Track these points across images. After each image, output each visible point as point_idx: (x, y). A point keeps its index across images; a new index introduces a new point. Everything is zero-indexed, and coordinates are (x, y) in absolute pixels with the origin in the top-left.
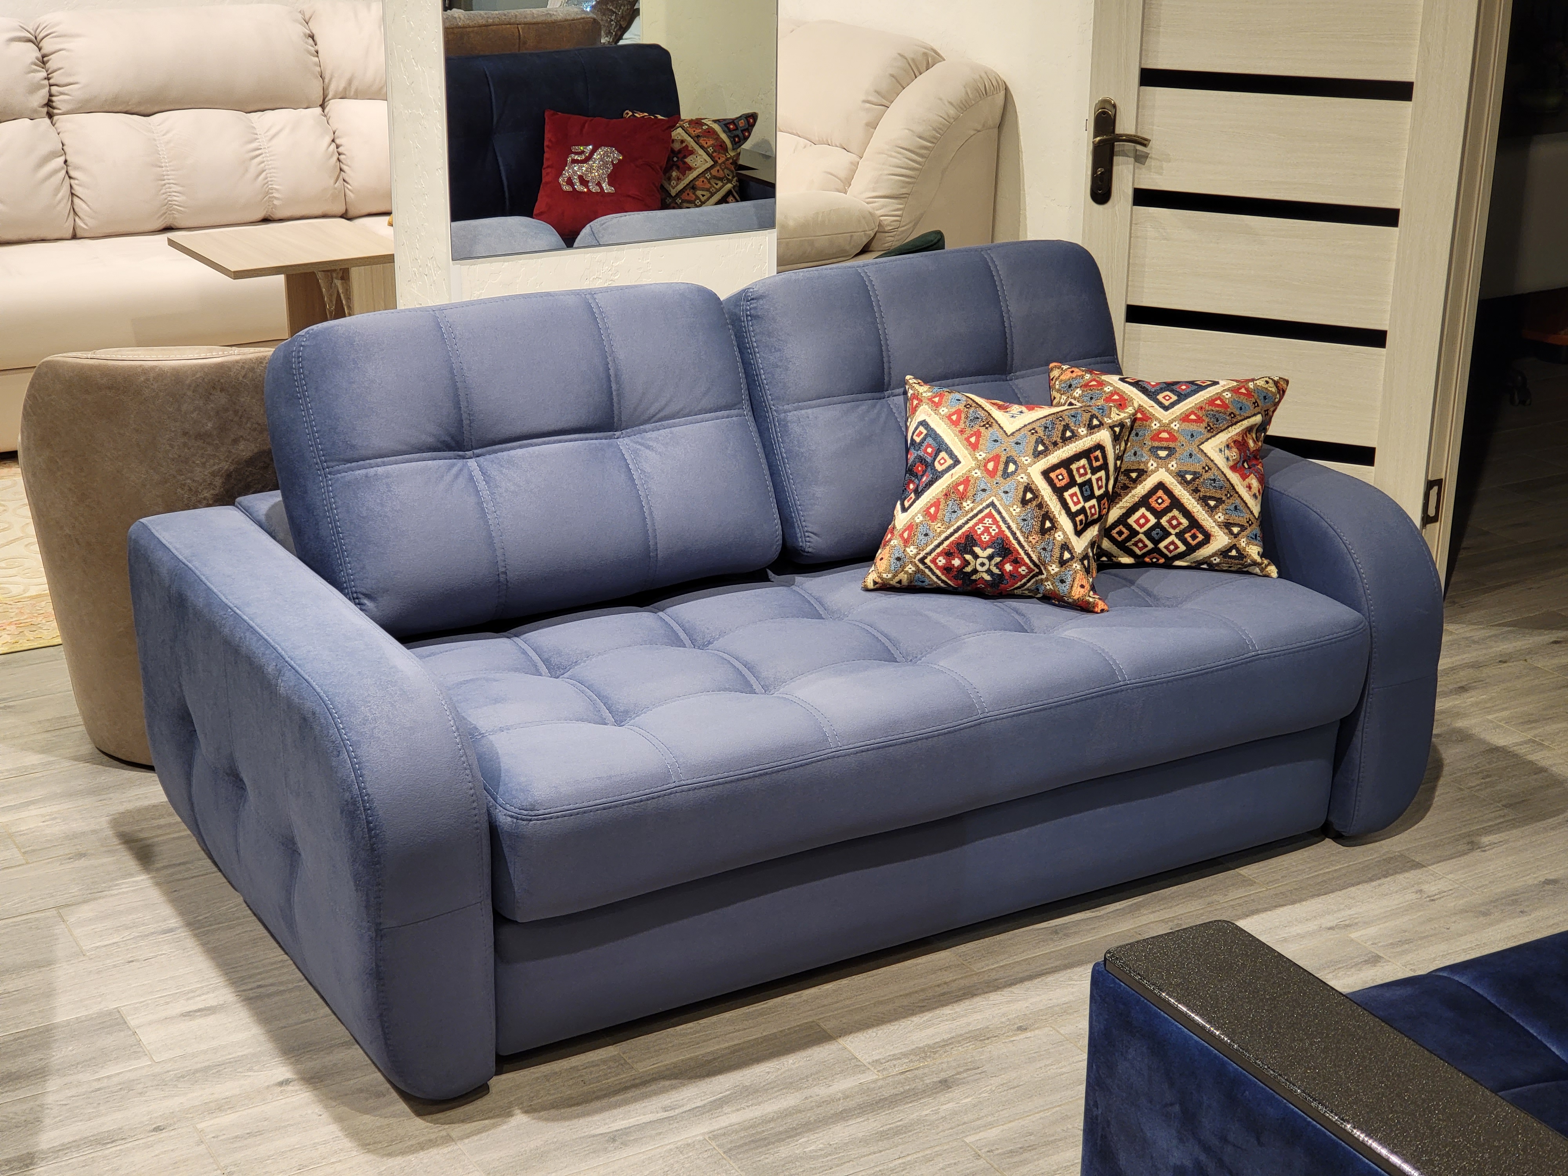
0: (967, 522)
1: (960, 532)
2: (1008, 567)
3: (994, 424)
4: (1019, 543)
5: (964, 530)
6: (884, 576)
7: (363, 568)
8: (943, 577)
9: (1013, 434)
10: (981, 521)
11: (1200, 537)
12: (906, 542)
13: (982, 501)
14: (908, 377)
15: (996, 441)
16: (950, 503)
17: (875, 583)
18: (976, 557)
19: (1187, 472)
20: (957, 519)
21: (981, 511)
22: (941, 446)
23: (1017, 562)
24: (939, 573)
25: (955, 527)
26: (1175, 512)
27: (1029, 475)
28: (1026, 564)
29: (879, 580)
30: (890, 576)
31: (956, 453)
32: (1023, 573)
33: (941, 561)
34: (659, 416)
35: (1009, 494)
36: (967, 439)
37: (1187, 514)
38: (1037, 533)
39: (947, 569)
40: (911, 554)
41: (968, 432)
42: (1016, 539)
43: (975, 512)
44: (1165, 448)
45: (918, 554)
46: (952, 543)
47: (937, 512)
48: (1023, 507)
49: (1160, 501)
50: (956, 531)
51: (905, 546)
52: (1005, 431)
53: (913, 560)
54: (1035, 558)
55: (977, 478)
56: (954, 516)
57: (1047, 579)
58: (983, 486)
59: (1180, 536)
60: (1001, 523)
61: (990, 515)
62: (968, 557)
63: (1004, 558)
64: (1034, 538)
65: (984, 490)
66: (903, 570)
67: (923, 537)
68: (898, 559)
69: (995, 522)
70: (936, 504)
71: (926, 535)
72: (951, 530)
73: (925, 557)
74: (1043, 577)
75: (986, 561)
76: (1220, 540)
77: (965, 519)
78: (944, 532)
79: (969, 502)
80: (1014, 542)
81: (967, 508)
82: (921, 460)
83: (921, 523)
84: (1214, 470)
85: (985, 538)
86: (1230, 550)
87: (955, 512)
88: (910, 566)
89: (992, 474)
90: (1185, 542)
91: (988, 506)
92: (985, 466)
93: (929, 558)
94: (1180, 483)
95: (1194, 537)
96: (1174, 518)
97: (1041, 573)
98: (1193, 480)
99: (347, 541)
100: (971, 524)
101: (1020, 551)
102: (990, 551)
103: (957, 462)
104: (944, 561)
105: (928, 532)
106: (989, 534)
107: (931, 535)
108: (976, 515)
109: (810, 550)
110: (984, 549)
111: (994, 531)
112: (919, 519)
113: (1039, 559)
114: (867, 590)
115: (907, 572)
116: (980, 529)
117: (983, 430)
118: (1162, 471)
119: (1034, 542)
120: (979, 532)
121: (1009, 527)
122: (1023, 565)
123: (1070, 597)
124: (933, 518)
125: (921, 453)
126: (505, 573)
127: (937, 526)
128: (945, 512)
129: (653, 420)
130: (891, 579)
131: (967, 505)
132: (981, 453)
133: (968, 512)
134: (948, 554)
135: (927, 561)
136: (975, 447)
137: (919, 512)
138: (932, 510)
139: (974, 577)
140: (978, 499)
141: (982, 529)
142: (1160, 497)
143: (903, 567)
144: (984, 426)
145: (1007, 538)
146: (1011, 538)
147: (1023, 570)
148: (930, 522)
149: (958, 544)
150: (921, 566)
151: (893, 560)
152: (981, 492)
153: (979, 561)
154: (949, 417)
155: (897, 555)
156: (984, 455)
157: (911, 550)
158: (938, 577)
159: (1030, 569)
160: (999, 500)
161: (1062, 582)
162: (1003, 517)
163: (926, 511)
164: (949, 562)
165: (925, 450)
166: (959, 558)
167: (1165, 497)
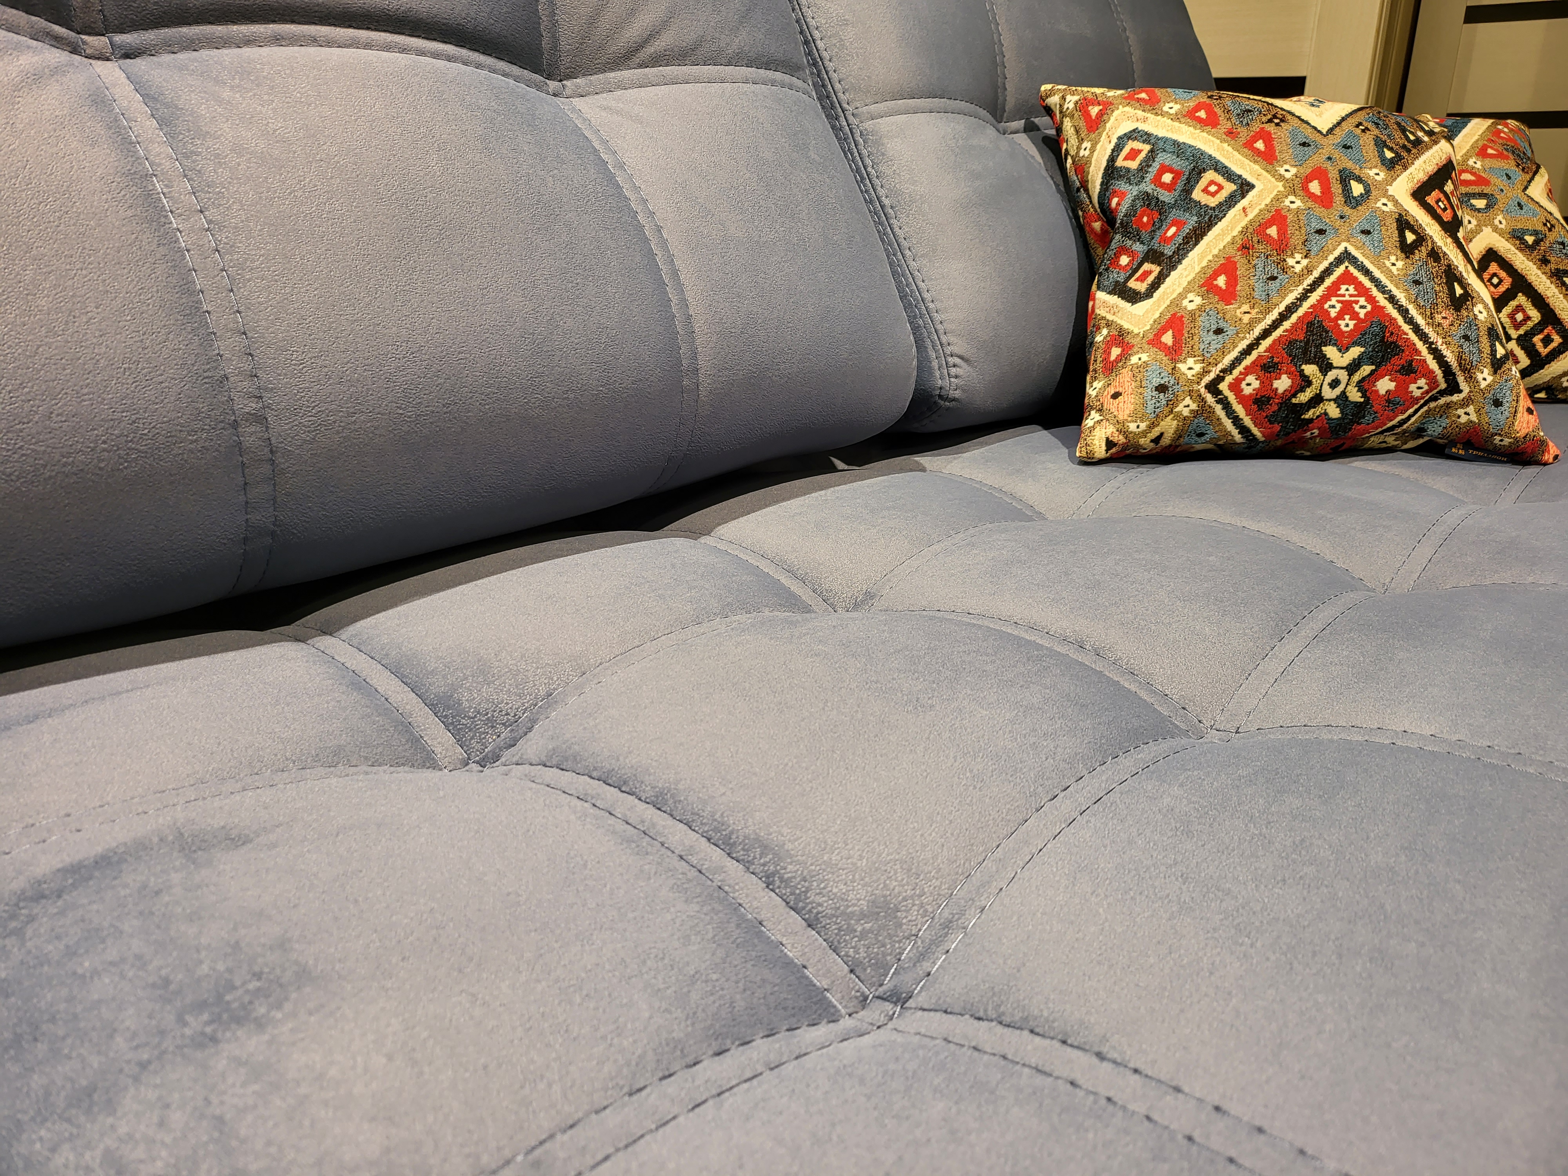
0: (1304, 297)
1: (1294, 318)
2: (1385, 385)
3: (1289, 117)
4: (1417, 329)
5: (1301, 312)
6: (1132, 427)
8: (1248, 422)
9: (1331, 131)
10: (1333, 291)
11: (1557, 340)
12: (1175, 353)
13: (1323, 252)
14: (1044, 86)
15: (1304, 144)
16: (1258, 262)
17: (1110, 444)
18: (1326, 366)
19: (1525, 232)
20: (1283, 292)
21: (1327, 272)
22: (1199, 165)
23: (1409, 370)
24: (1240, 410)
25: (1282, 307)
26: (1521, 299)
27: (1396, 203)
28: (1429, 375)
29: (1121, 439)
30: (1143, 426)
31: (1237, 170)
32: (1417, 393)
33: (1252, 385)
34: (650, 50)
35: (1375, 235)
36: (1249, 144)
37: (1539, 301)
38: (1447, 307)
39: (1259, 402)
40: (1190, 374)
41: (1244, 134)
42: (1410, 321)
43: (1316, 274)
44: (1481, 195)
45: (1205, 372)
46: (1277, 342)
48: (1407, 257)
49: (1495, 281)
50: (1283, 317)
51: (1174, 361)
52: (1315, 128)
53: (1196, 387)
54: (1450, 357)
55: (1298, 211)
56: (1274, 286)
57: (1465, 403)
58: (1316, 225)
59: (1525, 340)
60: (1375, 292)
61: (1347, 278)
62: (1310, 369)
63: (1378, 366)
64: (1445, 316)
65: (1321, 232)
66: (1171, 412)
67: (1212, 336)
68: (1162, 388)
69: (1362, 291)
70: (1228, 267)
71: (1219, 331)
72: (1274, 315)
73: (1219, 379)
74: (1455, 398)
75: (1343, 375)
77: (1300, 289)
78: (1259, 321)
79: (1298, 257)
80: (1406, 328)
81: (1298, 268)
82: (1147, 199)
83: (1201, 308)
84: (1558, 228)
85: (1347, 324)
87: (1274, 278)
88: (1188, 401)
89: (1325, 200)
91: (1339, 261)
92: (1305, 189)
93: (1229, 379)
94: (1520, 250)
95: (1547, 341)
97: (1453, 388)
98: (1537, 242)
100: (1314, 298)
101: (1420, 345)
102: (1355, 352)
103: (1245, 187)
104: (1256, 384)
105: (1222, 324)
106: (1354, 316)
107: (1231, 331)
108: (1320, 280)
109: (957, 394)
110: (1343, 349)
111: (1362, 308)
112: (1193, 302)
113: (1460, 359)
114: (1088, 462)
115: (1178, 416)
116: (1334, 307)
117: (1271, 128)
118: (1487, 230)
119: (1446, 323)
120: (1333, 313)
121: (1392, 299)
122: (1423, 376)
123: (1507, 434)
124: (1228, 296)
125: (1147, 187)
127: (1240, 311)
128: (1251, 280)
129: (636, 60)
130: (1144, 434)
131: (1296, 262)
132: (1287, 166)
133: (1301, 276)
134: (1268, 368)
135: (1223, 386)
136: (1268, 157)
137: (1187, 290)
138: (1221, 281)
139: (1309, 415)
140: (1315, 249)
141: (1339, 306)
142: (1495, 275)
143: (1171, 404)
144: (1270, 121)
145: (1393, 320)
146: (1400, 321)
147: (1417, 387)
148: (1221, 306)
149: (1291, 343)
150: (1210, 399)
151: (1149, 393)
152: (1317, 236)
153: (1331, 375)
154: (1191, 114)
155: (1156, 381)
156: (1294, 171)
157: (1190, 367)
158: (1236, 421)
159: (1433, 382)
160: (1357, 248)
161: (1497, 403)
162: (1374, 280)
163: (1207, 286)
164: (1266, 384)
165: (1157, 180)
166: (1289, 373)
167: (1503, 274)
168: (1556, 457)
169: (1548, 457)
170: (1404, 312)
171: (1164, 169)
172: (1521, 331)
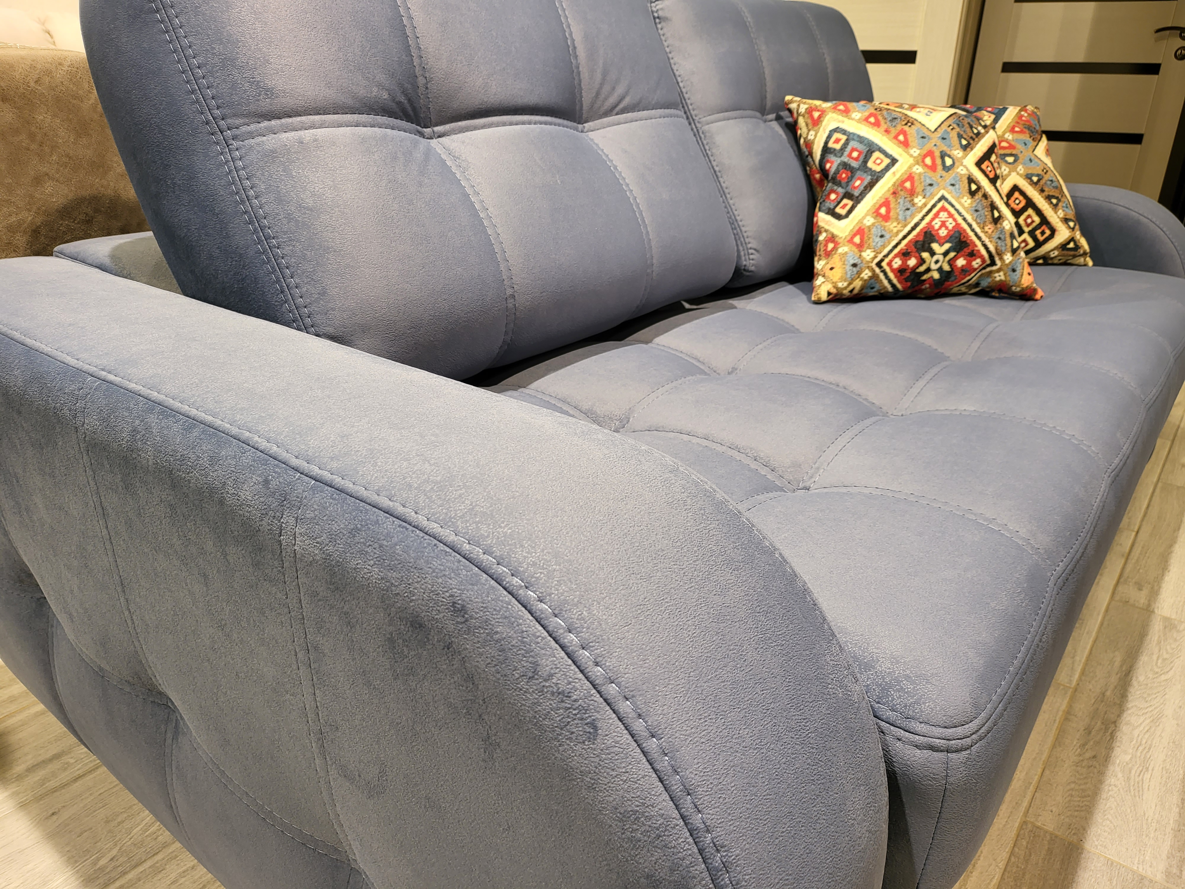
0: (923, 219)
1: (918, 229)
2: (961, 262)
3: (915, 122)
4: (976, 235)
5: (921, 226)
6: (840, 285)
7: (323, 293)
8: (895, 281)
9: (936, 130)
10: (937, 215)
11: (1048, 232)
12: (860, 247)
13: (932, 195)
14: (788, 98)
15: (923, 137)
16: (901, 201)
17: (829, 294)
18: (933, 253)
19: (1033, 175)
20: (912, 216)
21: (934, 206)
22: (871, 148)
23: (973, 255)
24: (891, 275)
25: (912, 224)
26: (1030, 211)
27: (967, 170)
28: (981, 257)
29: (834, 291)
30: (846, 284)
31: (890, 151)
32: (976, 266)
33: (897, 263)
35: (957, 186)
36: (896, 137)
37: (1039, 212)
38: (991, 223)
39: (901, 271)
40: (868, 258)
41: (894, 132)
42: (973, 230)
43: (929, 207)
44: (1011, 155)
45: (875, 257)
46: (910, 241)
47: (888, 211)
48: (972, 198)
49: (1017, 202)
50: (913, 229)
51: (861, 251)
52: (928, 128)
53: (871, 265)
54: (992, 248)
55: (920, 174)
56: (908, 213)
57: (999, 271)
58: (929, 182)
59: (1032, 233)
60: (957, 216)
61: (943, 209)
62: (925, 255)
63: (958, 252)
64: (989, 228)
65: (931, 185)
66: (859, 277)
67: (878, 239)
68: (855, 265)
69: (951, 215)
70: (886, 203)
71: (882, 236)
72: (908, 228)
73: (882, 261)
74: (994, 268)
75: (941, 258)
76: (1063, 234)
77: (921, 215)
78: (901, 231)
79: (920, 198)
80: (971, 234)
81: (920, 204)
82: (845, 166)
83: (873, 224)
84: (1049, 172)
85: (943, 232)
86: (1068, 243)
87: (908, 209)
88: (867, 271)
89: (933, 168)
90: (1035, 239)
91: (940, 200)
92: (923, 161)
93: (887, 260)
94: (1031, 185)
95: (1043, 233)
96: (1029, 216)
97: (993, 263)
98: (1039, 181)
99: (287, 250)
100: (928, 219)
101: (977, 242)
102: (947, 246)
103: (894, 161)
104: (900, 263)
105: (883, 233)
106: (947, 228)
107: (887, 236)
108: (930, 210)
109: (752, 268)
110: (941, 245)
111: (951, 224)
112: (869, 221)
113: (996, 249)
114: (818, 302)
115: (862, 279)
116: (937, 224)
117: (906, 128)
118: (1014, 174)
119: (990, 231)
120: (937, 227)
121: (965, 219)
122: (979, 257)
123: (1019, 286)
124: (886, 218)
125: (845, 158)
126: (513, 296)
127: (892, 226)
128: (897, 209)
129: (615, 112)
130: (846, 288)
131: (919, 201)
132: (915, 149)
133: (921, 208)
134: (905, 255)
136: (906, 144)
137: (866, 215)
138: (883, 211)
139: (925, 277)
140: (928, 194)
141: (939, 224)
142: (1017, 199)
143: (859, 273)
144: (906, 124)
145: (965, 230)
146: (968, 230)
147: (976, 263)
148: (883, 223)
149: (917, 242)
150: (877, 270)
151: (848, 268)
152: (929, 187)
153: (935, 258)
154: (866, 119)
155: (852, 262)
156: (918, 152)
157: (868, 254)
158: (890, 281)
159: (984, 261)
160: (949, 193)
161: (1014, 270)
162: (956, 210)
163: (876, 213)
164: (904, 262)
165: (850, 155)
166: (916, 257)
167: (1021, 198)
168: (1042, 297)
169: (1038, 296)
170: (970, 226)
171: (853, 150)
172: (1030, 228)
